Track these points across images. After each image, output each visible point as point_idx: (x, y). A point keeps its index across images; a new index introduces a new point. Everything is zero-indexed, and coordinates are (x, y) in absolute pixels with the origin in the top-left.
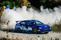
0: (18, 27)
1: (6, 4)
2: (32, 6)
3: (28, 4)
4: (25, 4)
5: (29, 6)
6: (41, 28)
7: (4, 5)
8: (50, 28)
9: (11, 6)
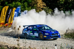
0: (25, 32)
1: (16, 5)
2: (48, 8)
3: (43, 5)
4: (39, 6)
5: (44, 7)
6: (47, 34)
7: (14, 6)
8: (58, 34)
9: (22, 8)
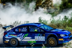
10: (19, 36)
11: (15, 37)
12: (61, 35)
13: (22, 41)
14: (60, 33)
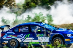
10: (20, 37)
11: (15, 38)
12: (68, 35)
13: (23, 42)
14: (67, 33)
